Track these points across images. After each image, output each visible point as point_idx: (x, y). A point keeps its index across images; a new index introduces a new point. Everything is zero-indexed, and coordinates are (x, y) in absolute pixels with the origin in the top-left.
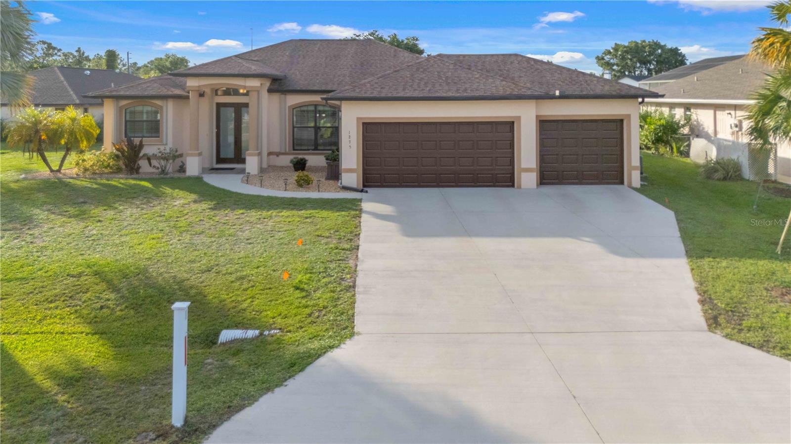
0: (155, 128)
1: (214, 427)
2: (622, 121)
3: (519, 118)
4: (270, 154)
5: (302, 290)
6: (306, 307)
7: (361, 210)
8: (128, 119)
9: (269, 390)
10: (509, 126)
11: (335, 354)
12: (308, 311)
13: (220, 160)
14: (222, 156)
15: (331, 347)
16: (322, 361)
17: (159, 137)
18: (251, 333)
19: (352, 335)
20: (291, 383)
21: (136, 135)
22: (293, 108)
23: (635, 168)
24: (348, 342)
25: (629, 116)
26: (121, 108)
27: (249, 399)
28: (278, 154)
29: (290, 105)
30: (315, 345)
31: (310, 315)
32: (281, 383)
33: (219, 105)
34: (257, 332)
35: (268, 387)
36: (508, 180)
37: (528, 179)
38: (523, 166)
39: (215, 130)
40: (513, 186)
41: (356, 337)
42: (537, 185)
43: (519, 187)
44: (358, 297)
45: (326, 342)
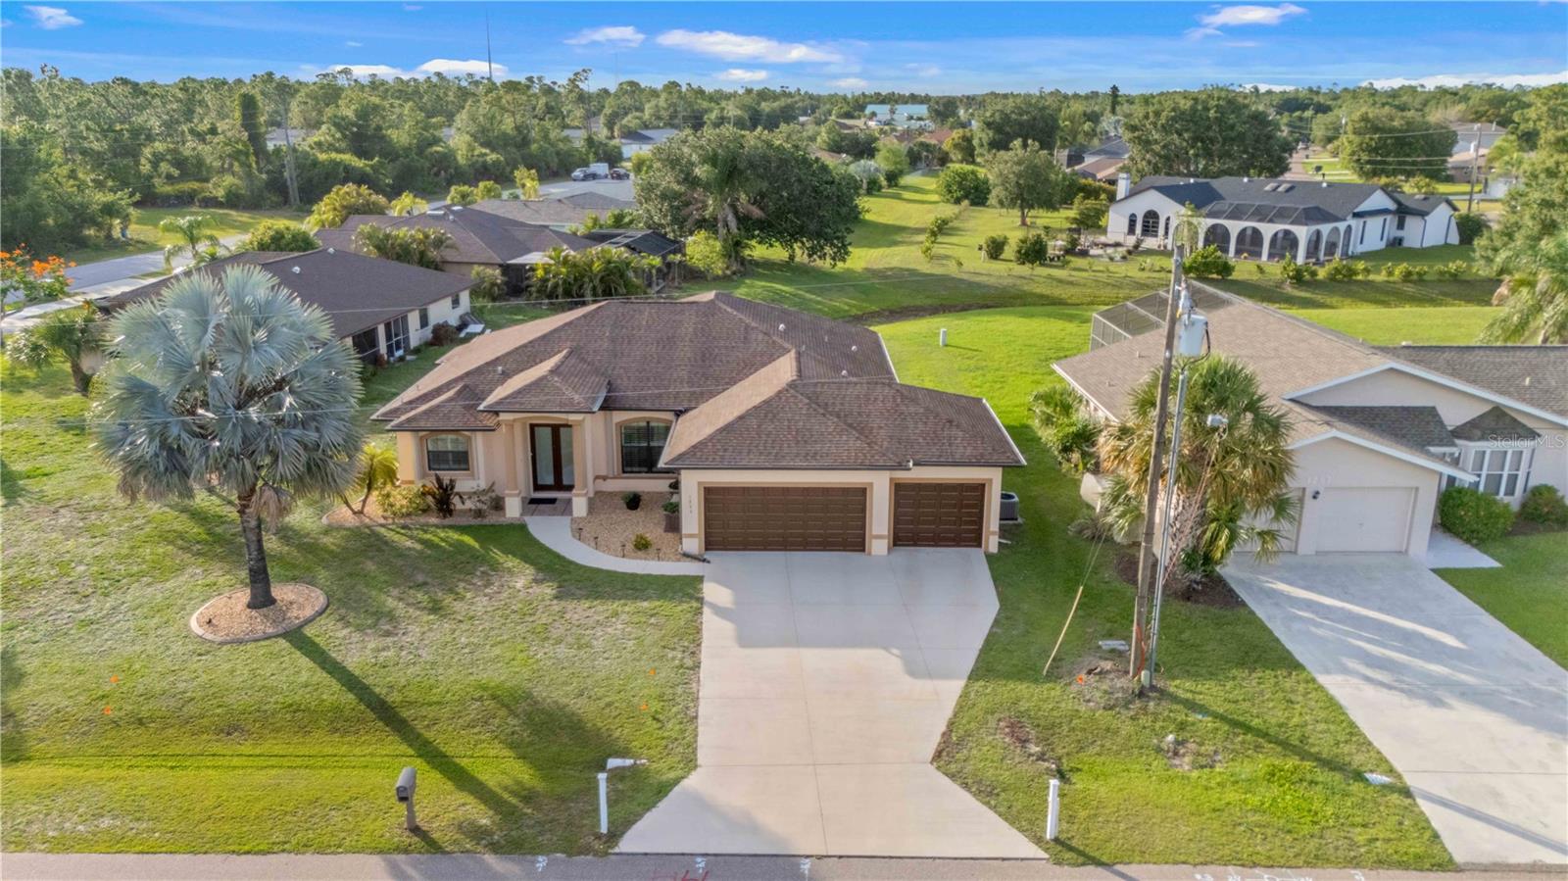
0: (462, 460)
1: (623, 833)
2: (983, 485)
3: (871, 484)
4: (597, 477)
5: (658, 720)
6: (663, 738)
7: (701, 600)
8: (430, 449)
9: (648, 810)
10: (861, 493)
11: (685, 783)
12: (664, 742)
13: (538, 487)
14: (540, 482)
15: (683, 778)
16: (677, 789)
17: (468, 469)
18: (629, 762)
19: (696, 767)
20: (660, 805)
21: (442, 467)
22: (619, 425)
23: (993, 533)
24: (693, 773)
25: (991, 480)
26: (421, 438)
27: (639, 816)
28: (605, 478)
29: (618, 420)
30: (672, 775)
31: (666, 746)
32: (654, 805)
33: (533, 427)
34: (632, 761)
35: (649, 806)
36: (859, 544)
37: (879, 546)
38: (874, 533)
39: (530, 454)
40: (864, 550)
41: (698, 769)
42: (889, 549)
43: (870, 554)
44: (700, 729)
45: (679, 773)
